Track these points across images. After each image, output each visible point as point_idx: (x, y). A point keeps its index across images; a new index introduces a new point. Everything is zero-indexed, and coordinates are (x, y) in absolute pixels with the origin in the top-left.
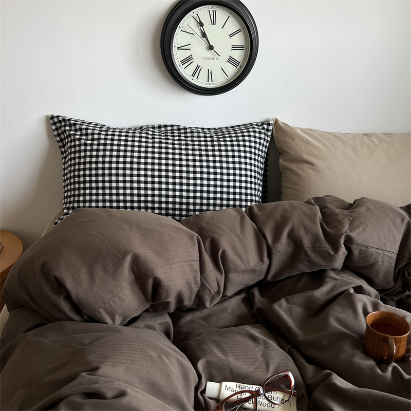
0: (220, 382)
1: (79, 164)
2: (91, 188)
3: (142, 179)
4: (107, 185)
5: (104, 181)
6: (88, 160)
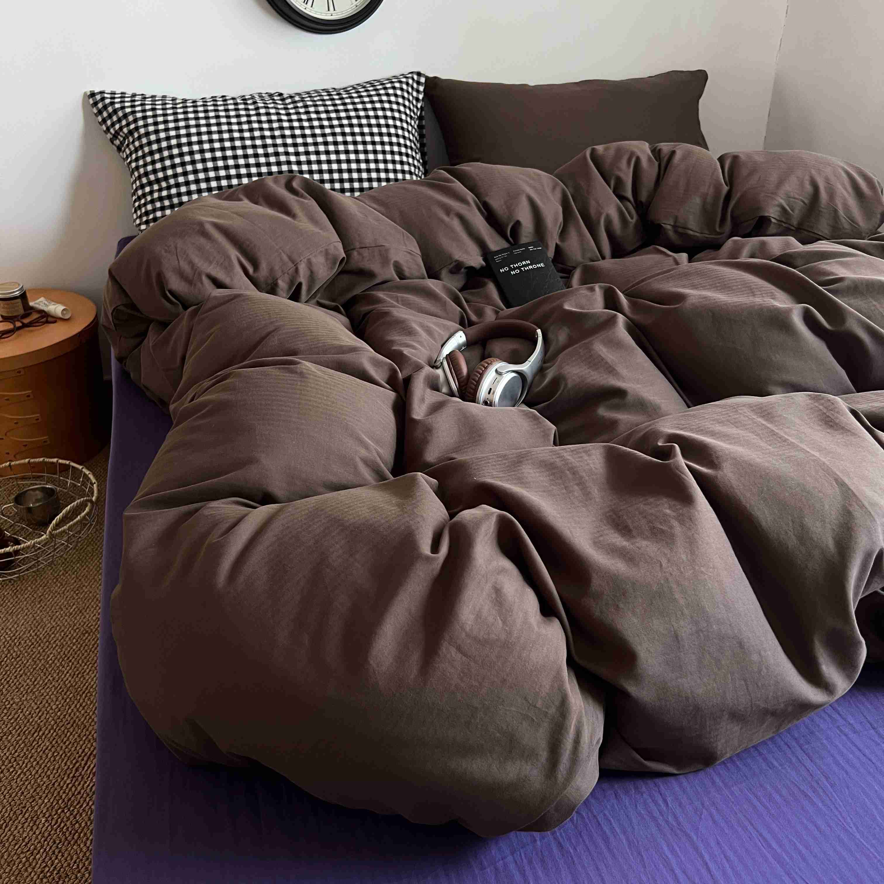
1: (151, 153)
2: (178, 185)
3: (252, 161)
4: (201, 176)
5: (195, 172)
6: (164, 144)
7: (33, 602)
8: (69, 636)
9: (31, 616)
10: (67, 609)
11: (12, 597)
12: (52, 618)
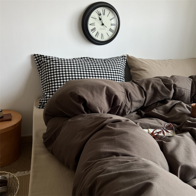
0: (147, 129)
3: (80, 77)
4: (65, 80)
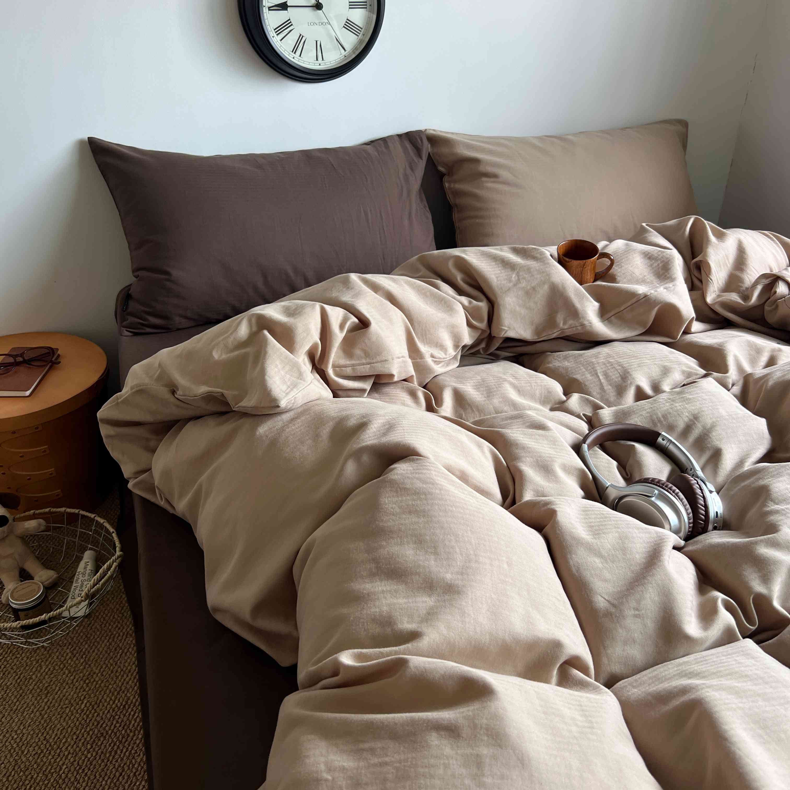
7: (39, 696)
8: (82, 741)
9: (38, 714)
10: (78, 704)
11: (16, 689)
12: (61, 717)
